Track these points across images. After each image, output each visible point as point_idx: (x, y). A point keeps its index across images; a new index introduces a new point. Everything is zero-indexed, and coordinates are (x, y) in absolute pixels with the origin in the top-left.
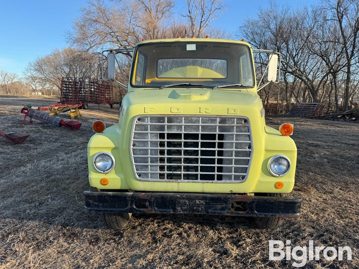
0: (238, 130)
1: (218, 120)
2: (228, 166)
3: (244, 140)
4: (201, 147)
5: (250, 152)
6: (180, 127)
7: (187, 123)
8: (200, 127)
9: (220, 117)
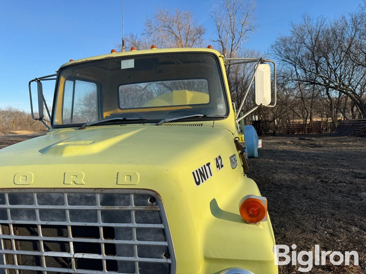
0: (139, 218)
1: (99, 198)
3: (155, 241)
4: (75, 252)
5: (170, 264)
6: (31, 213)
7: (43, 204)
8: (68, 213)
9: (101, 192)
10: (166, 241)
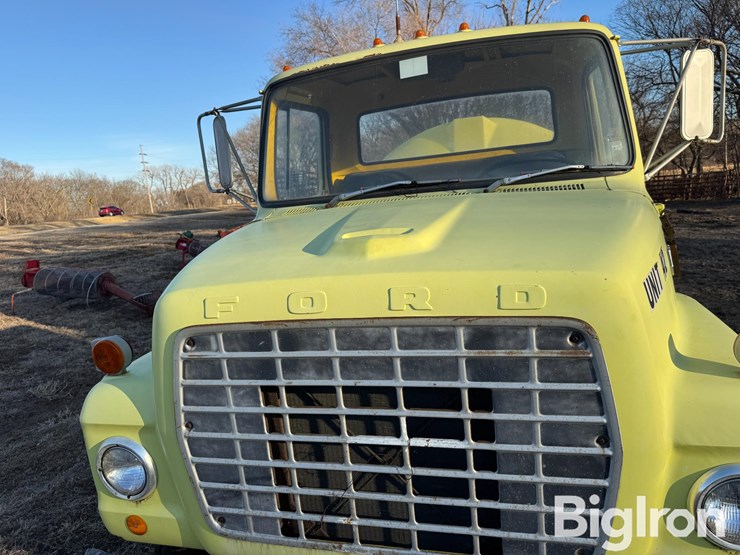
0: (547, 372)
1: (462, 335)
2: (520, 507)
3: (578, 414)
4: (411, 436)
5: (608, 458)
6: (324, 365)
7: (349, 348)
8: (398, 363)
9: (467, 323)
10: (602, 414)
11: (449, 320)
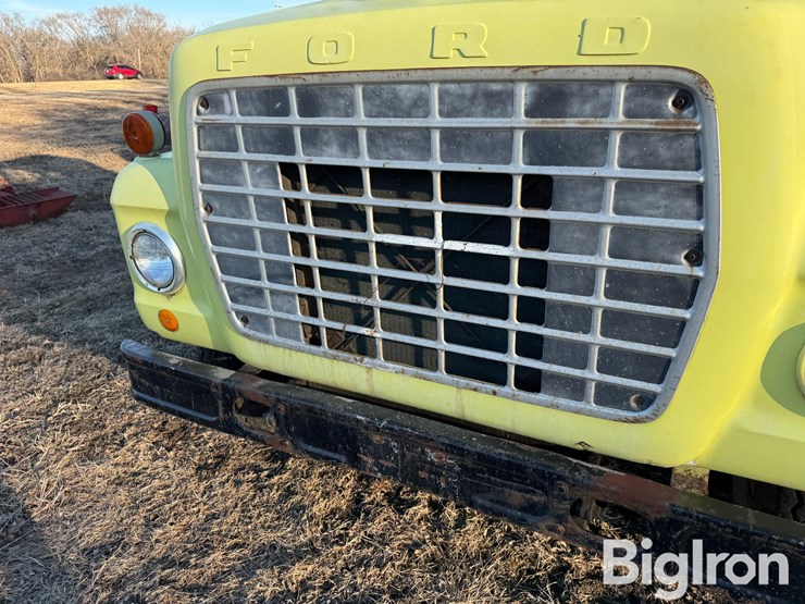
0: (632, 152)
1: (523, 95)
2: (568, 335)
3: (666, 216)
4: (446, 237)
5: (696, 281)
6: (348, 137)
7: (377, 116)
8: (436, 137)
9: (531, 76)
10: (699, 218)
11: (507, 71)
